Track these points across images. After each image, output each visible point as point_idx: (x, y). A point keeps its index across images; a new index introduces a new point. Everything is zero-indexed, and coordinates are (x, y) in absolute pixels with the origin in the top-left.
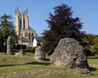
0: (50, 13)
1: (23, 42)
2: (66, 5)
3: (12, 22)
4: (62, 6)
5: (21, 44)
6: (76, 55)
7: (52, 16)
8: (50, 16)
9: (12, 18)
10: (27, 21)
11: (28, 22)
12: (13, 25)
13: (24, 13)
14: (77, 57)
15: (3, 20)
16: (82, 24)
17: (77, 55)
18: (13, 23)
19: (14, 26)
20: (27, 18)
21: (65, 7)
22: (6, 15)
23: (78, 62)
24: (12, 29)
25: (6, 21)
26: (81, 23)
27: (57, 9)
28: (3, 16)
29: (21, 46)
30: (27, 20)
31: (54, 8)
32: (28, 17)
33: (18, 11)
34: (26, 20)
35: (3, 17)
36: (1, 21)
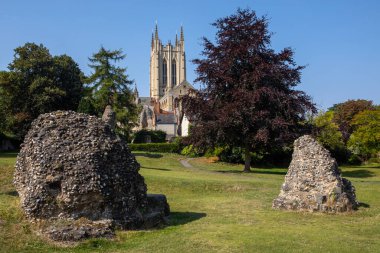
0: (205, 39)
1: (158, 122)
2: (251, 12)
3: (121, 68)
4: (238, 15)
5: (154, 129)
6: (56, 170)
7: (209, 46)
8: (203, 48)
9: (122, 58)
10: (182, 66)
11: (185, 68)
12: (125, 77)
13: (173, 44)
14: (62, 178)
15: (98, 64)
16: (300, 68)
17: (61, 169)
18: (123, 70)
19: (128, 79)
20: (182, 57)
21: (248, 18)
22: (107, 49)
23: (64, 197)
24: (122, 87)
25: (108, 66)
26: (296, 67)
27: (225, 25)
28: (97, 52)
29: (151, 133)
30: (182, 63)
31: (215, 24)
32: (184, 55)
33: (157, 38)
34: (177, 64)
35: (98, 57)
36: (92, 67)
